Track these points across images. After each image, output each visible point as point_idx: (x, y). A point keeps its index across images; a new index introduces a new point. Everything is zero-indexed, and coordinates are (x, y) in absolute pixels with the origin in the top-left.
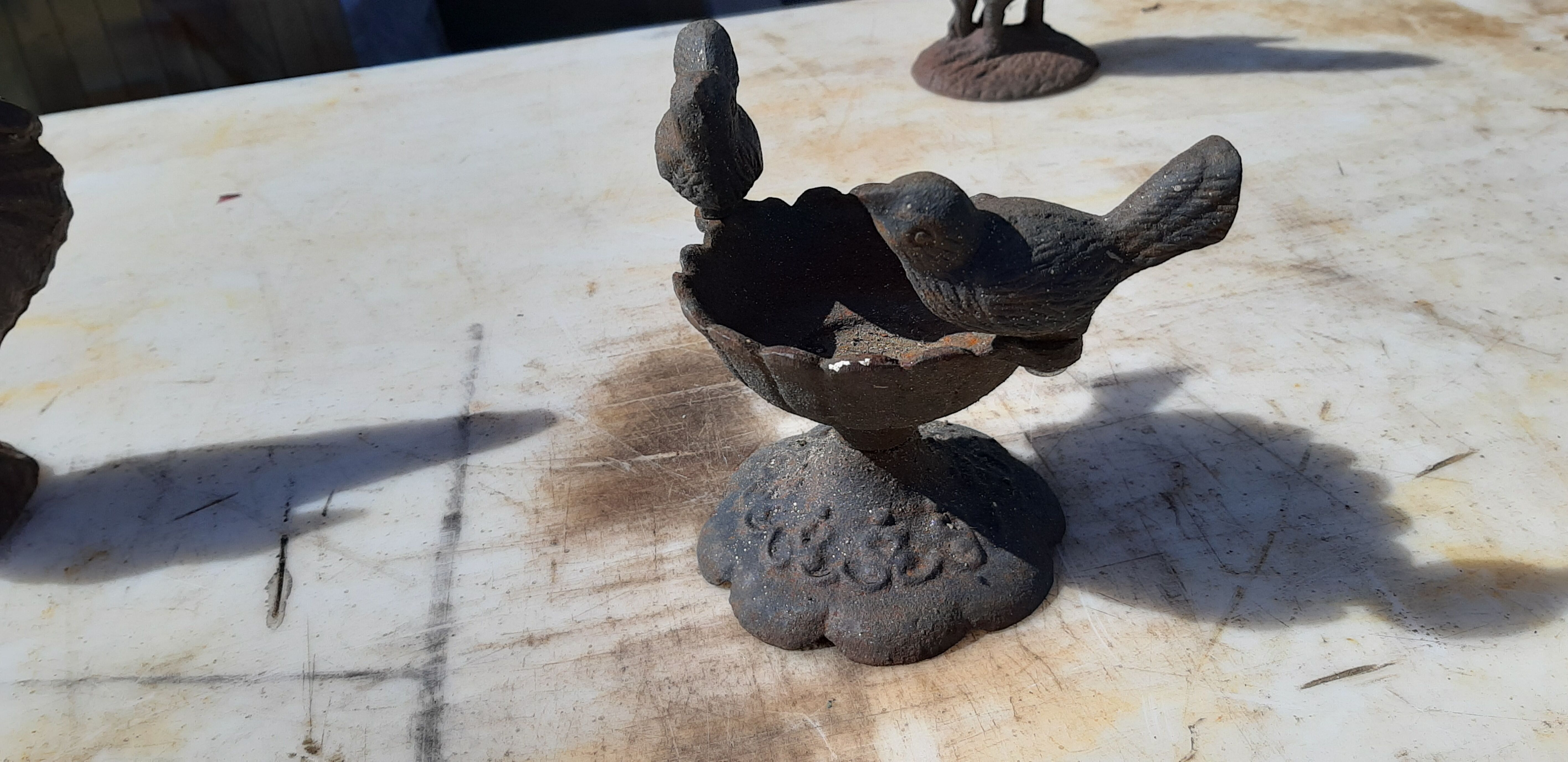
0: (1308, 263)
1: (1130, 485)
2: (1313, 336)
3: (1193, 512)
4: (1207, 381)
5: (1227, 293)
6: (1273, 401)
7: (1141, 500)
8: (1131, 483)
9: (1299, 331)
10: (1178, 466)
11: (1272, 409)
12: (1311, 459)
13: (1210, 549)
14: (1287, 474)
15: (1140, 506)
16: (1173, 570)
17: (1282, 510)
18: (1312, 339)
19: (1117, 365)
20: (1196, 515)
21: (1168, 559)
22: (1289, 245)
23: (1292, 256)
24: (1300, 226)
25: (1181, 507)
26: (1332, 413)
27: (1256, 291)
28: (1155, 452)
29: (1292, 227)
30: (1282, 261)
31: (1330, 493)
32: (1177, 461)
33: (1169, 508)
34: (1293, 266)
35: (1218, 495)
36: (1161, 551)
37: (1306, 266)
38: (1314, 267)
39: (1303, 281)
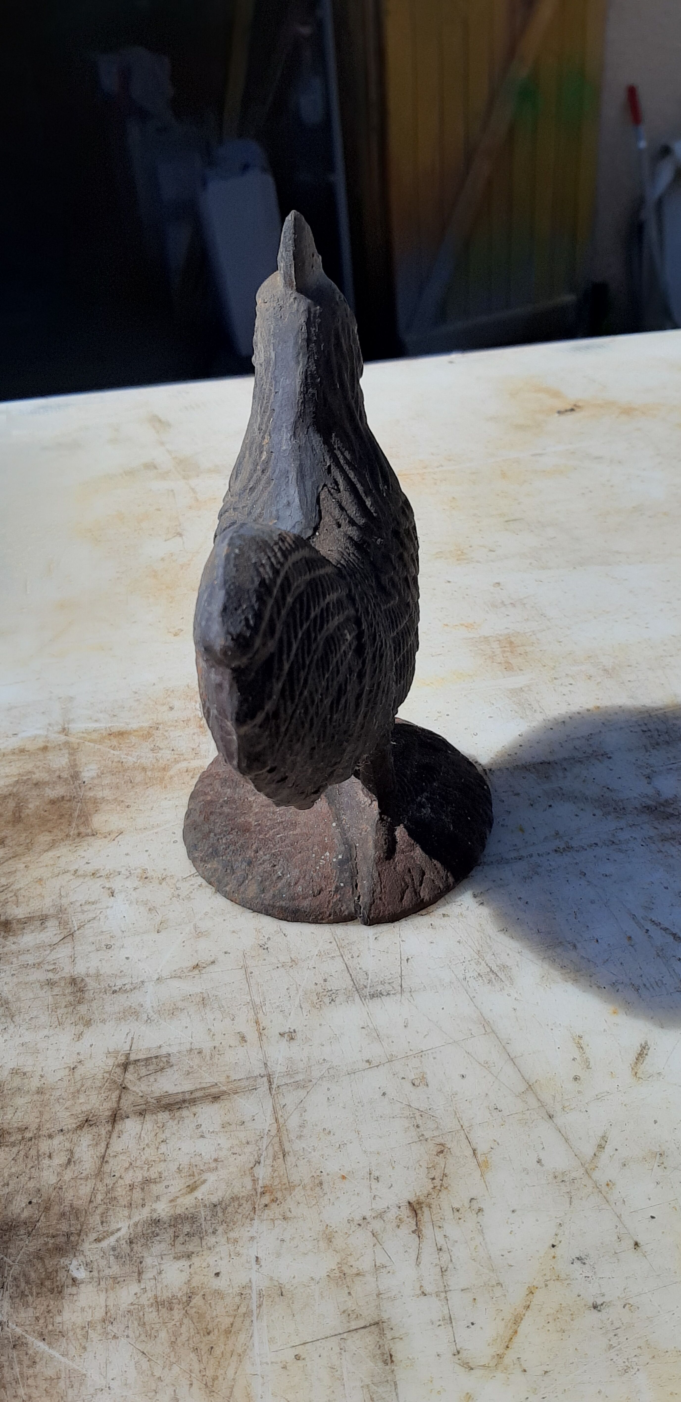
0: (667, 803)
1: (374, 1182)
2: (649, 926)
3: (441, 1242)
4: (509, 995)
5: (562, 846)
6: (580, 1037)
7: (380, 1216)
8: (377, 1179)
9: (634, 917)
10: (442, 1152)
11: (576, 1054)
12: (609, 1149)
13: (447, 1317)
14: (574, 1175)
15: (377, 1225)
16: (391, 1356)
17: (553, 1246)
18: (648, 930)
19: (408, 960)
20: (444, 1248)
21: (389, 1335)
22: (648, 771)
23: (650, 791)
24: (668, 743)
25: (427, 1230)
26: (648, 1065)
27: (596, 844)
28: (420, 1123)
29: (658, 744)
30: (635, 798)
31: (619, 1217)
32: (442, 1141)
33: (413, 1232)
34: (648, 807)
35: (480, 1210)
36: (385, 1316)
37: (662, 809)
38: (670, 810)
39: (652, 833)
